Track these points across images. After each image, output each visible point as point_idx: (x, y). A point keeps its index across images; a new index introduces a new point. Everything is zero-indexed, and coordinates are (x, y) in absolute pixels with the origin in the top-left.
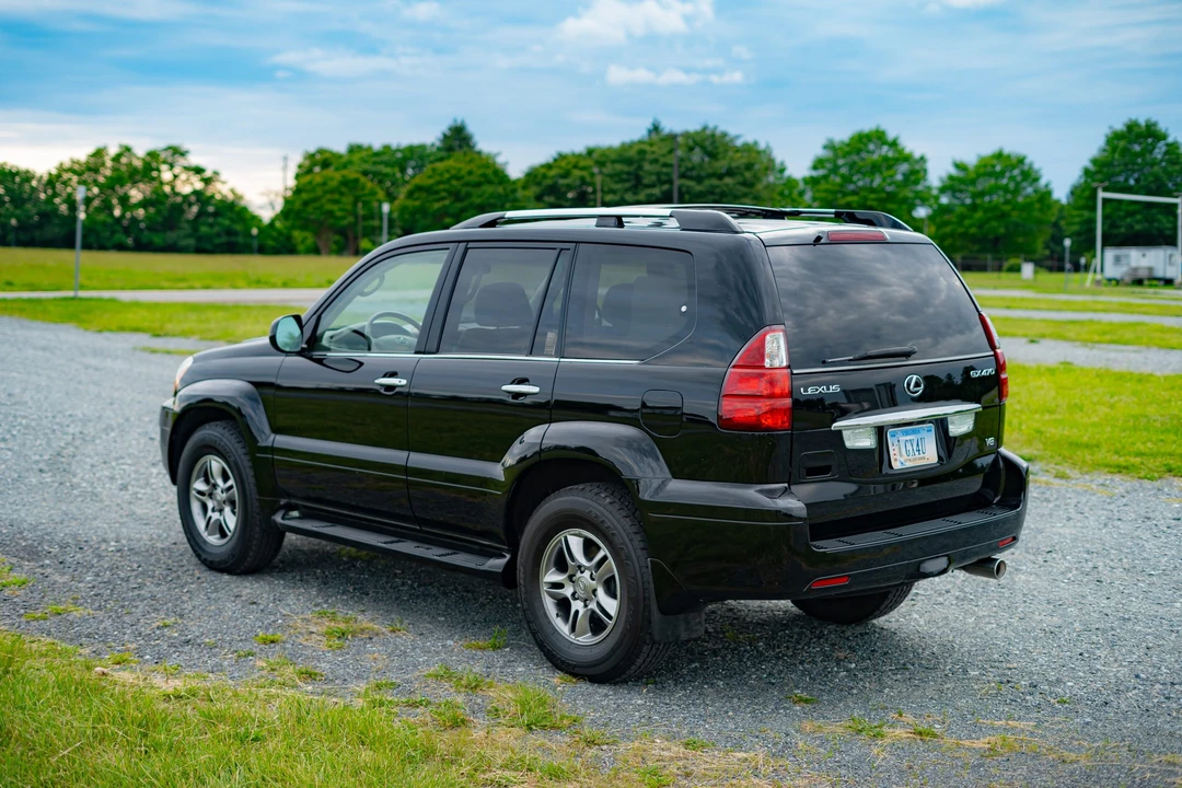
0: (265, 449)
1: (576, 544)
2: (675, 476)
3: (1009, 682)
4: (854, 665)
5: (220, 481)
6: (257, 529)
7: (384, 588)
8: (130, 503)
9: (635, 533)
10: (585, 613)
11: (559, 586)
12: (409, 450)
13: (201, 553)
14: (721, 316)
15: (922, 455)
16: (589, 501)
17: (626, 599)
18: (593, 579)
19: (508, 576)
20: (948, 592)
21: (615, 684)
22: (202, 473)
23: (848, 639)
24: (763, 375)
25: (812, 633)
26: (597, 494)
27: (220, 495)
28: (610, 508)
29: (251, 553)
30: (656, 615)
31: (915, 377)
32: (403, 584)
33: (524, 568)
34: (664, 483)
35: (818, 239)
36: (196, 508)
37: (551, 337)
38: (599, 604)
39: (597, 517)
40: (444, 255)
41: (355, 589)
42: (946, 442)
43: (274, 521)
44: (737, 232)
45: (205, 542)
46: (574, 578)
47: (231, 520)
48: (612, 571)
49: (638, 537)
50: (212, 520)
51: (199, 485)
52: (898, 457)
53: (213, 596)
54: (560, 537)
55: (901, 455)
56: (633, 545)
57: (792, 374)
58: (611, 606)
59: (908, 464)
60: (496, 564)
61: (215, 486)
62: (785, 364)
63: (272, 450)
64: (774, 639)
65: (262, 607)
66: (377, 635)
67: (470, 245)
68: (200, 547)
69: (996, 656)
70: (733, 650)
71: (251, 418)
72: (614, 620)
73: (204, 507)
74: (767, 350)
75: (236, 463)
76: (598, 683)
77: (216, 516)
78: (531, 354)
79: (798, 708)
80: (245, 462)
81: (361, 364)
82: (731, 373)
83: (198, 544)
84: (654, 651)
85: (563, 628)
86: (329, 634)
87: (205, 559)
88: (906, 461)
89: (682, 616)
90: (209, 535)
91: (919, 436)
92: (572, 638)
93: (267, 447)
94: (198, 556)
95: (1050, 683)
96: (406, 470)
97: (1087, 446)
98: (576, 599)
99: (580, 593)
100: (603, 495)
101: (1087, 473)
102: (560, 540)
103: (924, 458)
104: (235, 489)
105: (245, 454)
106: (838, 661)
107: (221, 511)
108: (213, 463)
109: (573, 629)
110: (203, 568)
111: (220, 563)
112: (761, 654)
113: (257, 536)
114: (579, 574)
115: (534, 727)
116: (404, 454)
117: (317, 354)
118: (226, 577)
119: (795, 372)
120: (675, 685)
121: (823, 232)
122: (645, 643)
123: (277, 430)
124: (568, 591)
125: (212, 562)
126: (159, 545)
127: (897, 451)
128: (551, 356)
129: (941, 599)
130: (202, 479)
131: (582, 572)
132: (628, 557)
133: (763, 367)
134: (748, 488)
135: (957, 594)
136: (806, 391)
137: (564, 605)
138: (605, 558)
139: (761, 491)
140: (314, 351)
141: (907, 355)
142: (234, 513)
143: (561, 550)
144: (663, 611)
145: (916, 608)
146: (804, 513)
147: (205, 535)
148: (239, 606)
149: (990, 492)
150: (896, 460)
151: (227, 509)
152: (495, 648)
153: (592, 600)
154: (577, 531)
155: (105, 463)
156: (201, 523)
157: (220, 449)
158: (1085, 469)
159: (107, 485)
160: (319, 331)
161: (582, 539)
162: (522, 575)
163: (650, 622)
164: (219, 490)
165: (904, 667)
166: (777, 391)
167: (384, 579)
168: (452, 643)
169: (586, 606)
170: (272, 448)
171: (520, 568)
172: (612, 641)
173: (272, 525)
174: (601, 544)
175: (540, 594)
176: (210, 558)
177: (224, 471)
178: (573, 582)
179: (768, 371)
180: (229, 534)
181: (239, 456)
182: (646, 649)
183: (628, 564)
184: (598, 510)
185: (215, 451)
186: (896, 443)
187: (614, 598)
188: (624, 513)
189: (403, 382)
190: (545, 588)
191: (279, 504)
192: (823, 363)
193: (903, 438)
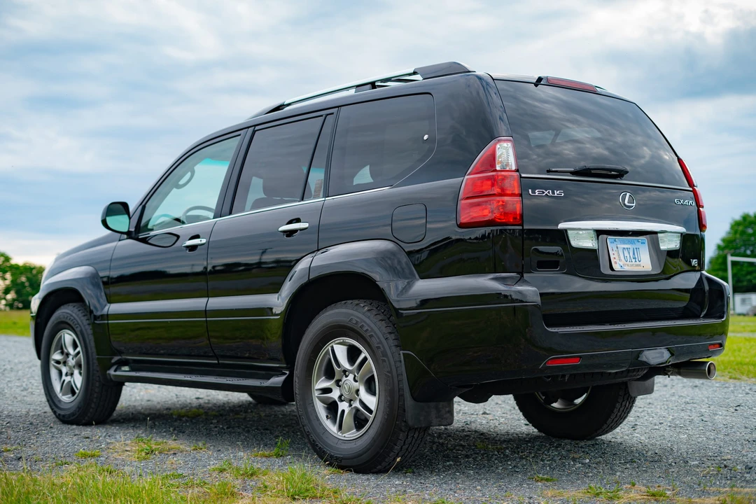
1: (341, 352)
2: (422, 278)
4: (588, 461)
5: (71, 351)
6: (97, 384)
7: (199, 430)
9: (390, 333)
10: (350, 412)
11: (328, 390)
12: (208, 297)
13: (57, 410)
15: (638, 263)
16: (351, 311)
18: (356, 381)
19: (287, 388)
20: (661, 424)
22: (59, 347)
23: (582, 447)
25: (550, 445)
26: (357, 305)
27: (71, 362)
28: (369, 314)
29: (93, 405)
30: (409, 402)
31: (628, 194)
32: (216, 427)
34: (412, 283)
35: (539, 80)
36: (54, 373)
37: (319, 183)
38: (362, 402)
39: (357, 323)
41: (175, 430)
42: (658, 254)
43: (109, 374)
45: (60, 401)
46: (340, 383)
47: (78, 380)
48: (372, 372)
49: (393, 336)
50: (65, 382)
51: (57, 356)
52: (618, 261)
53: (57, 436)
54: (328, 347)
55: (620, 260)
57: (521, 177)
58: (371, 401)
59: (626, 268)
60: (277, 380)
61: (68, 355)
62: (514, 168)
65: (92, 440)
66: (181, 452)
67: (257, 128)
68: (57, 406)
69: (710, 454)
70: (483, 455)
72: (374, 413)
73: (60, 373)
74: (498, 159)
75: (81, 332)
76: (362, 472)
77: (68, 379)
78: (302, 199)
79: (540, 484)
80: (88, 330)
81: (178, 237)
82: (467, 179)
83: (55, 404)
84: (410, 439)
85: (332, 428)
86: (139, 451)
87: (59, 414)
88: (625, 265)
89: (432, 404)
90: (63, 395)
91: (635, 246)
92: (339, 435)
93: (102, 316)
94: (55, 413)
96: (206, 313)
98: (342, 401)
99: (346, 395)
100: (362, 305)
102: (328, 350)
103: (640, 265)
104: (81, 353)
105: (89, 324)
106: (574, 460)
107: (72, 374)
108: (66, 336)
109: (340, 428)
110: (59, 423)
111: (70, 415)
112: (507, 456)
113: (97, 390)
114: (344, 379)
115: (297, 497)
116: (204, 300)
117: (142, 236)
118: (74, 427)
119: (523, 175)
120: (431, 474)
122: (401, 430)
123: (110, 302)
124: (335, 395)
125: (64, 416)
127: (616, 256)
128: (318, 197)
129: (657, 427)
130: (59, 351)
131: (347, 376)
133: (496, 170)
134: (485, 277)
135: (669, 424)
136: (534, 192)
137: (332, 407)
138: (365, 359)
139: (494, 279)
140: (140, 233)
142: (80, 374)
143: (330, 360)
144: (415, 399)
145: (636, 431)
146: (538, 299)
147: (60, 395)
148: (75, 440)
149: (696, 308)
150: (616, 263)
151: (76, 372)
152: (278, 456)
153: (355, 399)
154: (341, 339)
156: (57, 386)
157: (71, 323)
158: (751, 376)
160: (143, 221)
161: (346, 346)
163: (404, 411)
164: (71, 357)
165: (632, 461)
167: (202, 425)
168: (243, 454)
169: (350, 405)
170: (108, 315)
171: (296, 379)
172: (372, 433)
173: (108, 377)
174: (361, 348)
175: (312, 400)
176: (62, 413)
177: (74, 341)
178: (340, 386)
179: (499, 173)
180: (77, 391)
181: (84, 326)
182: (402, 436)
183: (384, 361)
184: (358, 317)
185: (67, 326)
186: (615, 249)
187: (374, 394)
188: (380, 317)
189: (204, 241)
190: (316, 394)
191: (113, 361)
192: (548, 172)
193: (621, 246)
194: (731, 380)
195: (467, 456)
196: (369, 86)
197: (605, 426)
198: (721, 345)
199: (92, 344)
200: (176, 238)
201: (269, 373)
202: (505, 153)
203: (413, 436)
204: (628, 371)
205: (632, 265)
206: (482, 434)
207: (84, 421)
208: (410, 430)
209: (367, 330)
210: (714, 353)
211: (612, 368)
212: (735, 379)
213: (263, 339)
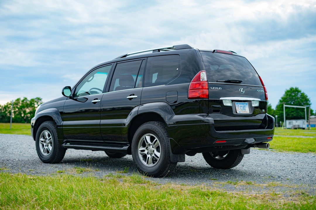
1: (148, 138)
2: (176, 114)
4: (228, 175)
5: (47, 137)
6: (58, 149)
9: (165, 132)
10: (151, 158)
11: (144, 151)
12: (101, 119)
13: (42, 158)
15: (245, 111)
16: (152, 125)
18: (153, 148)
19: (129, 150)
21: (160, 178)
22: (43, 136)
23: (225, 171)
25: (215, 170)
26: (154, 123)
27: (48, 141)
28: (158, 126)
29: (56, 157)
30: (171, 154)
31: (242, 88)
34: (173, 117)
35: (214, 51)
36: (41, 146)
37: (141, 82)
38: (155, 154)
39: (154, 129)
40: (111, 66)
41: (85, 165)
42: (251, 108)
43: (63, 146)
44: (192, 48)
45: (43, 155)
46: (148, 148)
47: (50, 148)
48: (159, 145)
49: (166, 133)
50: (45, 149)
51: (42, 139)
52: (238, 110)
54: (144, 137)
56: (165, 136)
57: (208, 83)
58: (158, 154)
59: (241, 112)
60: (126, 148)
61: (46, 139)
62: (206, 80)
63: (62, 126)
64: (204, 171)
65: (59, 168)
66: (92, 171)
67: (118, 63)
68: (42, 157)
69: (267, 173)
70: (193, 173)
72: (159, 158)
73: (43, 145)
74: (201, 77)
75: (52, 131)
76: (155, 177)
77: (46, 147)
78: (135, 88)
79: (213, 181)
80: (55, 131)
81: (87, 99)
82: (192, 84)
83: (41, 156)
84: (171, 166)
85: (145, 163)
86: (78, 171)
87: (43, 160)
89: (179, 155)
90: (44, 153)
91: (244, 105)
92: (147, 165)
93: (61, 125)
94: (41, 159)
95: (284, 177)
96: (100, 125)
97: (287, 147)
98: (148, 154)
99: (150, 152)
100: (156, 123)
101: (287, 151)
102: (144, 138)
104: (52, 139)
105: (55, 128)
106: (223, 174)
107: (48, 146)
108: (46, 132)
109: (148, 163)
110: (43, 163)
111: (47, 160)
112: (201, 173)
113: (58, 151)
114: (149, 147)
116: (99, 121)
117: (75, 98)
119: (209, 83)
122: (168, 163)
123: (63, 121)
124: (146, 152)
125: (45, 160)
126: (30, 160)
127: (238, 108)
128: (140, 87)
129: (251, 166)
130: (43, 138)
131: (150, 146)
132: (163, 139)
133: (200, 81)
134: (197, 115)
135: (255, 165)
136: (212, 88)
137: (145, 156)
138: (156, 141)
139: (200, 115)
141: (240, 82)
142: (51, 146)
143: (144, 141)
144: (173, 153)
145: (244, 167)
146: (213, 122)
147: (43, 153)
148: (52, 168)
149: (264, 125)
150: (238, 111)
151: (50, 145)
152: (125, 173)
153: (153, 153)
154: (149, 134)
156: (42, 150)
157: (48, 128)
159: (16, 152)
160: (76, 93)
161: (150, 137)
162: (133, 149)
163: (170, 157)
164: (47, 140)
165: (242, 175)
168: (113, 172)
169: (151, 156)
170: (62, 125)
171: (132, 147)
172: (159, 164)
173: (62, 147)
174: (155, 137)
175: (138, 154)
176: (44, 159)
177: (49, 134)
178: (147, 149)
179: (202, 82)
180: (50, 152)
181: (53, 129)
182: (168, 165)
183: (163, 141)
184: (154, 127)
185: (46, 129)
186: (238, 106)
187: (159, 152)
188: (162, 127)
189: (99, 101)
190: (139, 152)
191: (64, 141)
192: (217, 81)
193: (240, 105)
194: (279, 152)
195: (188, 173)
196: (158, 50)
197: (233, 164)
198: (271, 138)
199: (56, 136)
200: (86, 99)
201: (122, 145)
202: (204, 76)
203: (172, 166)
204: (241, 145)
205: (243, 112)
206: (192, 167)
207: (52, 162)
208: (171, 163)
209: (157, 131)
210: (269, 140)
211: (236, 144)
212: (281, 152)
213: (122, 134)
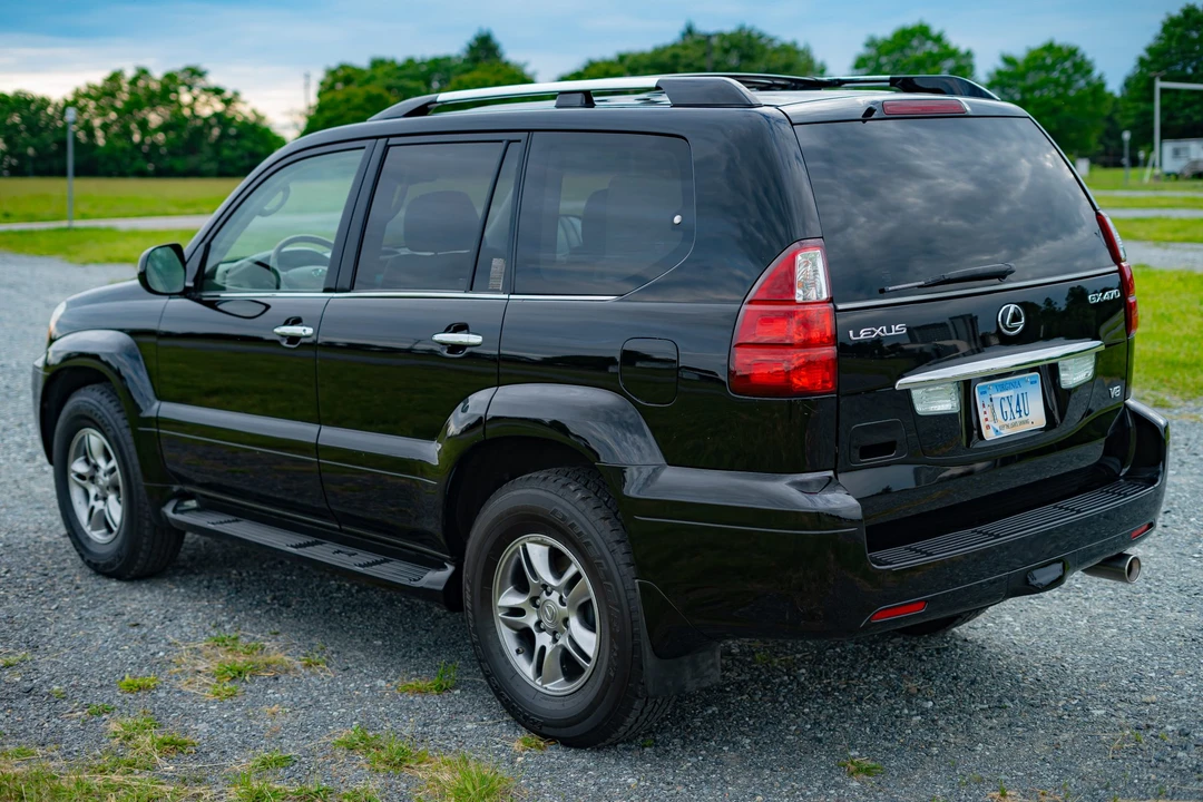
0: (149, 421)
1: (538, 554)
2: (672, 463)
3: (1148, 727)
4: (931, 703)
5: (101, 462)
6: (147, 524)
7: (312, 596)
8: (31, 479)
9: (618, 542)
10: (554, 651)
11: (519, 611)
12: (320, 423)
13: (84, 552)
14: (738, 233)
15: (1024, 418)
16: (553, 496)
17: (608, 636)
18: (563, 604)
19: (451, 596)
21: (599, 749)
22: (82, 452)
23: (920, 659)
24: (791, 314)
25: (871, 649)
26: (564, 486)
27: (103, 479)
28: (582, 505)
29: (142, 555)
30: (649, 660)
31: (1012, 308)
32: (339, 589)
33: (471, 587)
34: (656, 472)
35: (869, 112)
36: (76, 495)
37: (498, 264)
38: (573, 642)
39: (564, 519)
40: (358, 156)
41: (274, 598)
42: (1057, 397)
43: (165, 514)
44: (752, 106)
45: (88, 538)
46: (538, 602)
47: (115, 510)
48: (588, 593)
49: (622, 548)
50: (95, 511)
52: (991, 423)
53: (87, 614)
54: (517, 544)
55: (995, 420)
56: (617, 561)
57: (836, 310)
58: (588, 641)
59: (1006, 432)
60: (437, 578)
61: (96, 467)
62: (825, 296)
63: (159, 421)
64: (820, 661)
65: (145, 630)
66: (287, 671)
67: (392, 141)
68: (83, 545)
69: (1124, 682)
70: (765, 683)
71: (132, 381)
72: (593, 663)
73: (86, 494)
74: (799, 277)
75: (117, 439)
76: (576, 747)
77: (99, 505)
78: (471, 289)
79: (855, 784)
80: (127, 436)
82: (747, 311)
83: (81, 543)
84: (650, 706)
85: (526, 669)
86: (218, 675)
88: (1002, 427)
89: (686, 659)
90: (94, 529)
91: (1020, 391)
92: (538, 684)
93: (150, 418)
96: (316, 449)
97: (1185, 365)
98: (541, 630)
99: (546, 623)
100: (572, 488)
101: (1190, 399)
102: (518, 549)
103: (1027, 422)
104: (118, 471)
105: (127, 427)
106: (909, 697)
107: (105, 499)
108: (92, 438)
109: (539, 671)
110: (89, 571)
111: (105, 566)
112: (804, 688)
113: (146, 532)
114: (544, 597)
116: (313, 428)
118: (114, 584)
119: (840, 307)
120: (683, 747)
121: (876, 103)
122: (637, 696)
123: (161, 397)
124: (530, 620)
125: (96, 565)
126: (45, 538)
127: (989, 415)
128: (496, 291)
130: (82, 458)
131: (549, 594)
132: (609, 577)
133: (793, 302)
134: (776, 480)
136: (857, 334)
137: (526, 637)
138: (577, 577)
139: (794, 484)
140: (202, 290)
141: (1002, 275)
142: (119, 501)
143: (519, 561)
144: (657, 653)
146: (857, 513)
147: (88, 529)
148: (116, 630)
149: (1114, 463)
150: (988, 427)
151: (112, 498)
152: (441, 689)
153: (563, 632)
154: (539, 537)
155: (20, 425)
156: (82, 514)
157: (96, 419)
158: (1188, 394)
159: (13, 455)
160: (208, 268)
161: (546, 549)
162: (469, 597)
163: (641, 668)
164: (101, 474)
165: (1000, 705)
166: (815, 335)
167: (316, 581)
168: (383, 683)
169: (555, 640)
170: (158, 419)
171: (465, 576)
172: (591, 694)
173: (164, 518)
174: (572, 557)
175: (494, 622)
176: (95, 559)
177: (105, 449)
178: (537, 607)
179: (801, 308)
180: (115, 529)
181: (120, 429)
182: (638, 704)
183: (609, 587)
184: (564, 508)
185: (93, 424)
186: (987, 402)
187: (593, 629)
188: (601, 513)
189: (309, 331)
190: (500, 614)
191: (170, 491)
192: (882, 291)
193: (997, 396)
196: (580, 96)
199: (134, 461)
202: (812, 274)
203: (656, 702)
207: (128, 577)
209: (582, 533)
